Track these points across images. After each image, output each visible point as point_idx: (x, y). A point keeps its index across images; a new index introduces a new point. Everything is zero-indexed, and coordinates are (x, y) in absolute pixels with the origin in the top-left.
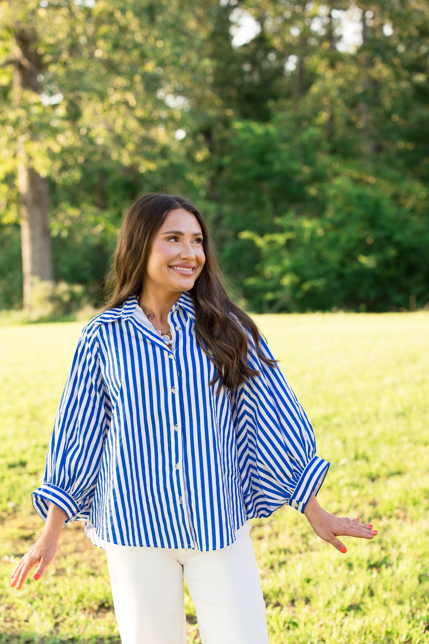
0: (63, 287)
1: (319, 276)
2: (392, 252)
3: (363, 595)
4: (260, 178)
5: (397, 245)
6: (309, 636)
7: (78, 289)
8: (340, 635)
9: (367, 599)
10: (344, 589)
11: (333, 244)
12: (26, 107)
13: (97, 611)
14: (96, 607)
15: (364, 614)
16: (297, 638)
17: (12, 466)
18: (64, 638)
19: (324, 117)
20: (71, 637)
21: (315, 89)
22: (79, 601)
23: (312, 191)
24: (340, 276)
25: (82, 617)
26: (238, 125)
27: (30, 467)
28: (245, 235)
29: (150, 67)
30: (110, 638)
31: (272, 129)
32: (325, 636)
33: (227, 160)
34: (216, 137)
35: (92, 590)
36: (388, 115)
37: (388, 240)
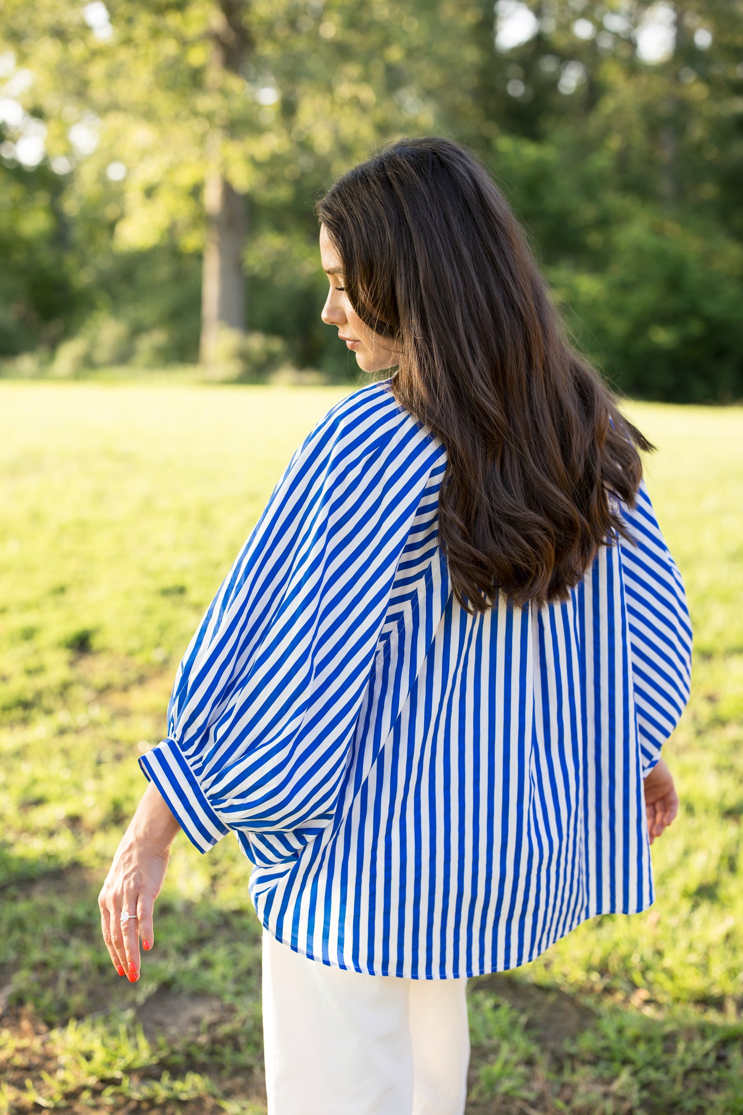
0: (257, 343)
2: (695, 328)
3: (718, 868)
5: (704, 318)
6: (634, 943)
7: (277, 345)
8: (691, 948)
9: (725, 876)
10: (687, 853)
11: (621, 309)
12: (225, 93)
15: (723, 906)
16: (616, 945)
17: (166, 592)
19: (614, 143)
21: (608, 105)
23: (594, 239)
26: (505, 143)
27: (194, 596)
29: (395, 54)
31: (550, 153)
32: (664, 946)
36: (699, 148)
37: (692, 311)
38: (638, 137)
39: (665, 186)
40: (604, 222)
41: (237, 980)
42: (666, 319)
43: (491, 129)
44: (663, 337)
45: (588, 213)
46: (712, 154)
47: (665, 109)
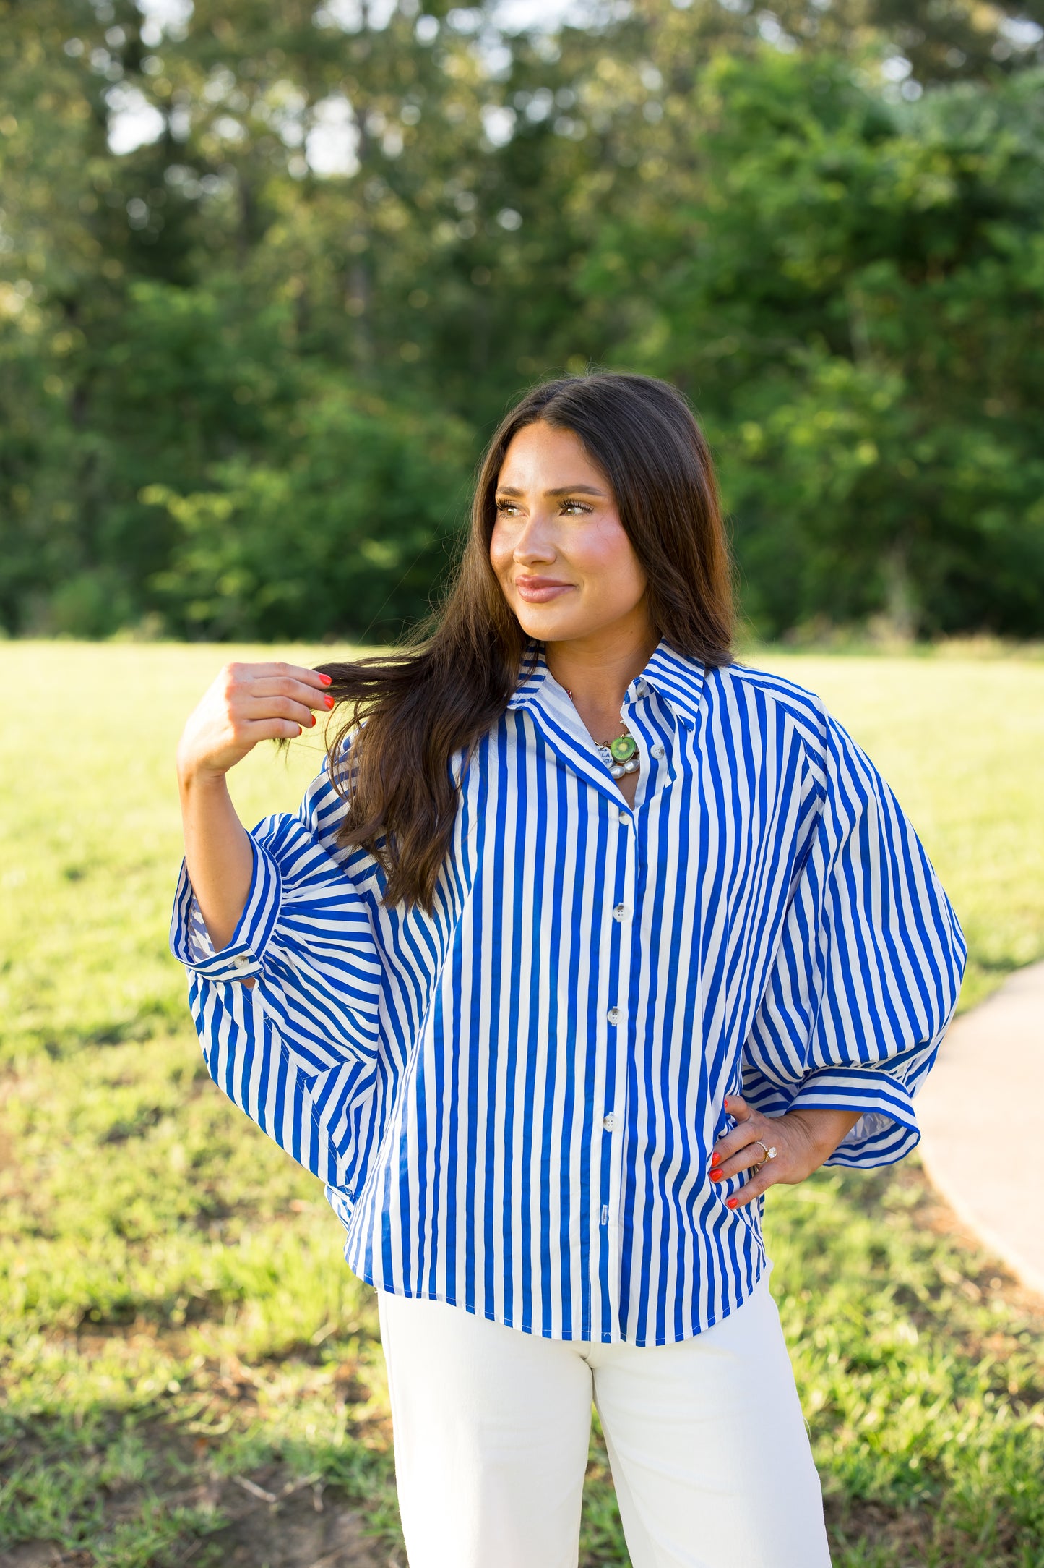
1: (287, 577)
2: (423, 540)
4: (181, 394)
5: (435, 527)
11: (317, 519)
13: (79, 1332)
14: (72, 1323)
18: (24, 1414)
19: (291, 289)
20: (37, 1409)
21: (278, 236)
22: (29, 1307)
23: (271, 420)
24: (328, 579)
25: (52, 1355)
26: (144, 292)
28: (155, 495)
30: (133, 1410)
31: (204, 302)
33: (119, 355)
34: (87, 311)
35: (58, 1279)
36: (405, 293)
37: (418, 518)
38: (322, 279)
39: (360, 347)
40: (286, 397)
41: (75, 1517)
42: (382, 530)
43: (114, 270)
44: (380, 554)
45: (266, 385)
46: (421, 300)
47: (357, 243)
